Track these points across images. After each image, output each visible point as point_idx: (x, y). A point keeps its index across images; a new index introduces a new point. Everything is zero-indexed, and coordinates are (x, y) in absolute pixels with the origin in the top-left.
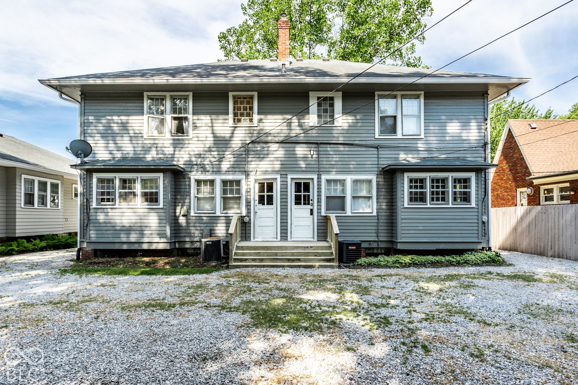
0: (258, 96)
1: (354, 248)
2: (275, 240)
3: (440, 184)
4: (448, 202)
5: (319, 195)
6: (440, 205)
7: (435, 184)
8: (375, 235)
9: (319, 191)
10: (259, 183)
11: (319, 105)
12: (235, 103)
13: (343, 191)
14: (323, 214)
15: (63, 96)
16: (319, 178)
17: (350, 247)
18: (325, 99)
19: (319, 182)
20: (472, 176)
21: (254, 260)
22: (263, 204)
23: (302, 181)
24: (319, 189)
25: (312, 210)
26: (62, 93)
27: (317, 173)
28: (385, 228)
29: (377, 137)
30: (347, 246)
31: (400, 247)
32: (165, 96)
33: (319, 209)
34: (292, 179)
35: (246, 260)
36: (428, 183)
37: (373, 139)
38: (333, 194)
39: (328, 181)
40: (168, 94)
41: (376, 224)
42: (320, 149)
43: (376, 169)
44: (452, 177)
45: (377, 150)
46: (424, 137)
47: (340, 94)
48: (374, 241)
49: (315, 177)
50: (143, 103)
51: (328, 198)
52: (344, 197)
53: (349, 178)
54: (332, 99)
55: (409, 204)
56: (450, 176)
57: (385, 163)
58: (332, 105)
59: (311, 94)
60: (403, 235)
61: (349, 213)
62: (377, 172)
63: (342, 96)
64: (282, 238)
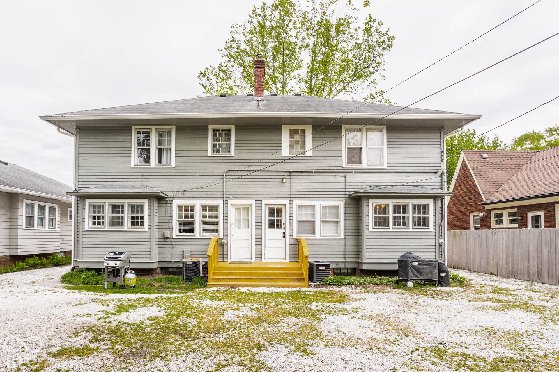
0: (236, 129)
1: (324, 268)
2: (250, 260)
3: (402, 210)
4: (409, 226)
5: (291, 220)
6: (402, 228)
7: (397, 210)
8: (342, 256)
9: (291, 216)
10: (236, 209)
11: (291, 137)
12: (214, 135)
13: (313, 215)
14: (295, 237)
15: (61, 130)
16: (291, 204)
17: (320, 268)
18: (297, 131)
19: (291, 207)
20: (430, 203)
21: (230, 280)
22: (240, 228)
23: (276, 207)
24: (291, 213)
25: (284, 233)
26: (60, 127)
27: (289, 199)
28: (352, 250)
29: (344, 166)
30: (317, 267)
31: (365, 267)
32: (151, 129)
33: (291, 232)
34: (266, 204)
35: (223, 280)
36: (391, 209)
37: (341, 168)
38: (304, 219)
39: (299, 206)
40: (153, 128)
41: (343, 247)
42: (292, 177)
43: (344, 196)
45: (344, 178)
46: (386, 167)
47: (310, 127)
49: (287, 203)
50: (131, 136)
51: (299, 222)
52: (314, 221)
53: (318, 204)
54: (303, 131)
55: (374, 228)
56: (411, 203)
57: (351, 190)
58: (303, 137)
59: (284, 127)
60: (368, 257)
61: (318, 236)
62: (344, 199)
63: (313, 129)
64: (257, 258)
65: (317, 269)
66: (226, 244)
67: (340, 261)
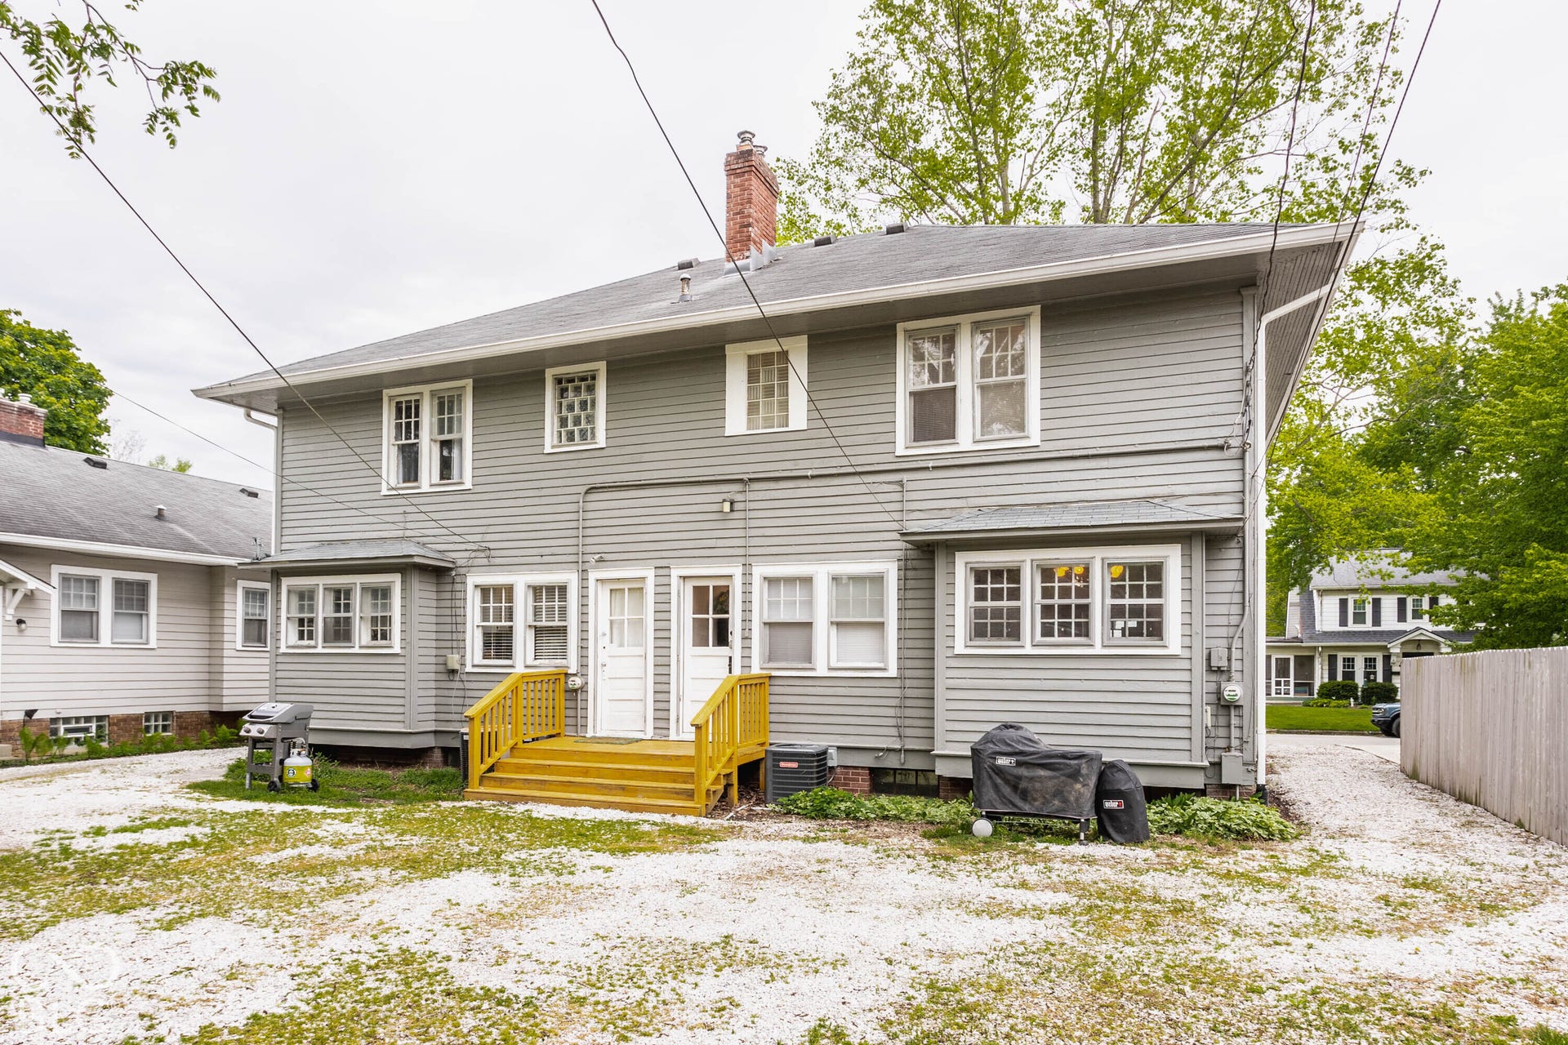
0: (610, 372)
1: (795, 765)
2: (639, 736)
3: (1073, 585)
4: (1093, 638)
5: (747, 621)
8: (894, 732)
9: (747, 611)
10: (611, 592)
11: (752, 377)
12: (559, 394)
13: (809, 606)
14: (756, 670)
15: (254, 414)
16: (747, 574)
17: (782, 764)
18: (767, 358)
19: (747, 584)
20: (1172, 557)
22: (620, 644)
23: (711, 584)
24: (747, 602)
25: (731, 659)
26: (249, 407)
27: (742, 560)
28: (918, 713)
29: (900, 450)
30: (774, 760)
31: (942, 769)
32: (421, 394)
33: (747, 656)
34: (684, 578)
35: (510, 781)
36: (1031, 584)
37: (890, 458)
38: (783, 617)
39: (772, 581)
40: (426, 389)
41: (894, 702)
42: (753, 495)
43: (897, 545)
44: (1103, 559)
45: (900, 489)
46: (1038, 443)
47: (803, 341)
48: (889, 750)
49: (737, 571)
50: (381, 415)
51: (769, 626)
52: (810, 624)
53: (821, 572)
54: (784, 357)
55: (969, 643)
56: (1097, 557)
57: (922, 524)
58: (784, 375)
59: (731, 350)
60: (953, 737)
61: (821, 671)
62: (899, 554)
63: (810, 346)
64: (658, 731)
65: (774, 766)
66: (583, 689)
67: (885, 746)
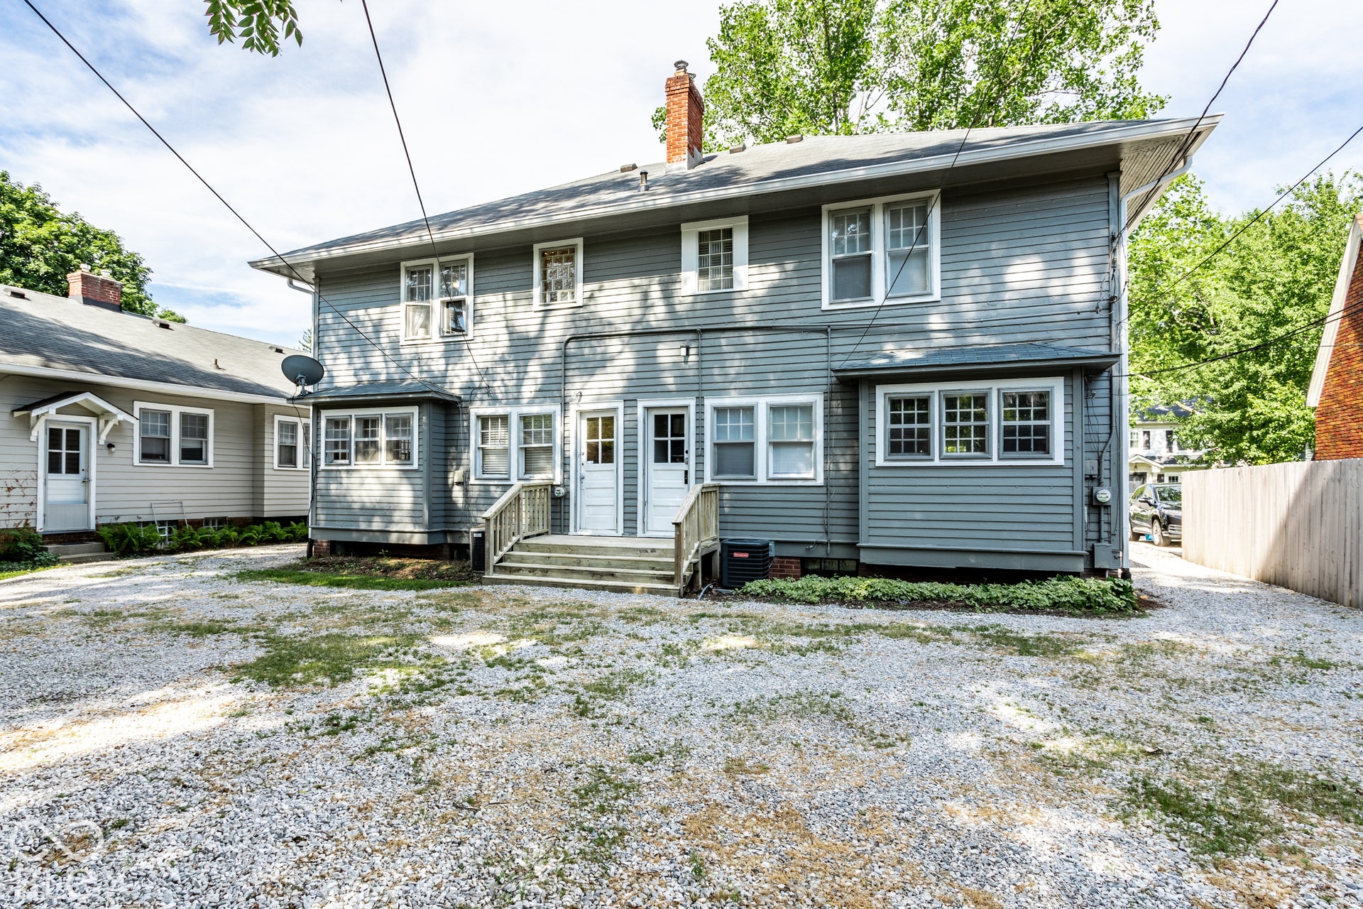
1: (746, 555)
2: (614, 533)
3: (973, 410)
4: (990, 452)
5: (700, 442)
6: (973, 459)
7: (957, 410)
8: (821, 529)
9: (700, 433)
10: (588, 419)
11: (703, 249)
12: (545, 264)
13: (751, 430)
14: (708, 481)
16: (700, 405)
17: (736, 555)
18: (715, 234)
19: (700, 413)
20: (1054, 386)
21: (532, 570)
22: (596, 461)
23: (669, 413)
24: (700, 427)
25: (686, 472)
26: (291, 277)
27: (697, 394)
28: (844, 514)
29: (825, 305)
31: (866, 558)
32: (433, 265)
33: (700, 471)
34: (648, 409)
35: (518, 570)
36: (937, 410)
37: (816, 312)
38: (729, 439)
39: (720, 411)
40: (438, 261)
41: (823, 505)
42: (704, 343)
43: (824, 380)
44: (999, 390)
45: (825, 336)
46: (939, 299)
47: (744, 220)
48: (818, 543)
49: (692, 402)
50: (399, 282)
51: (718, 446)
52: (752, 444)
53: (762, 403)
54: (729, 233)
55: (888, 458)
56: (994, 388)
58: (729, 247)
59: (685, 228)
60: (873, 532)
61: (762, 480)
62: (825, 387)
63: (750, 225)
64: (627, 530)
65: (729, 556)
66: (566, 497)
67: (814, 540)
